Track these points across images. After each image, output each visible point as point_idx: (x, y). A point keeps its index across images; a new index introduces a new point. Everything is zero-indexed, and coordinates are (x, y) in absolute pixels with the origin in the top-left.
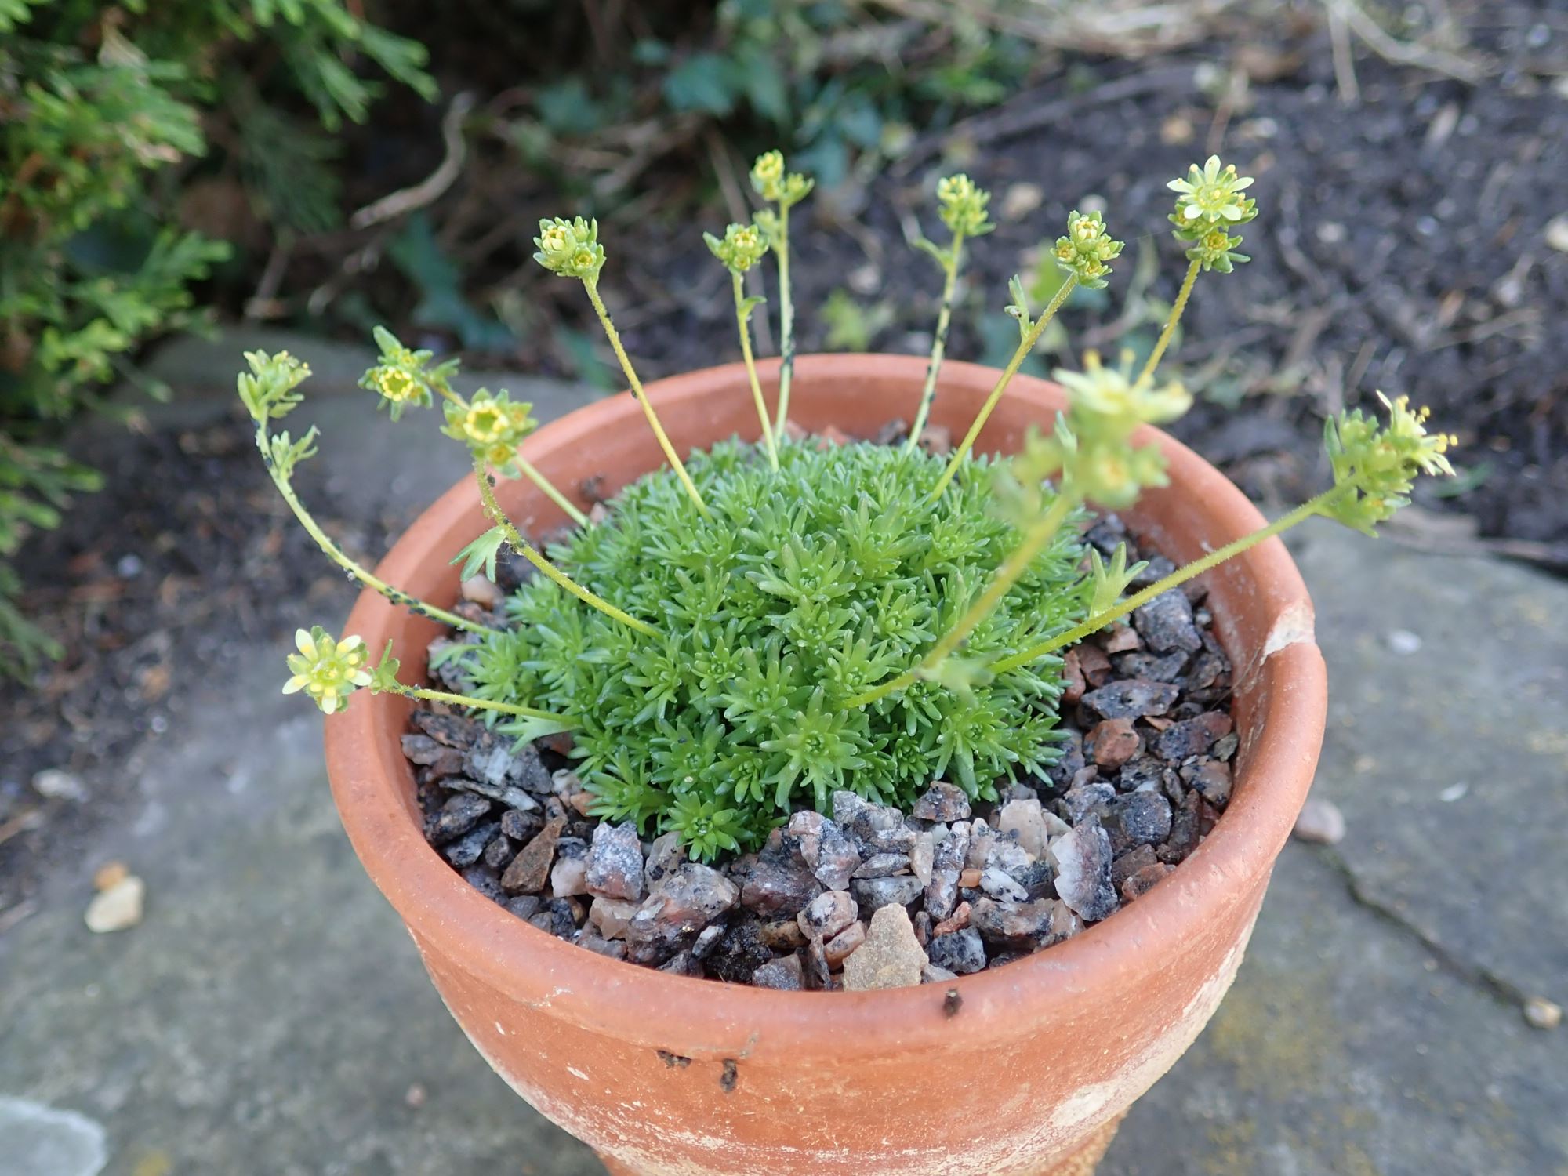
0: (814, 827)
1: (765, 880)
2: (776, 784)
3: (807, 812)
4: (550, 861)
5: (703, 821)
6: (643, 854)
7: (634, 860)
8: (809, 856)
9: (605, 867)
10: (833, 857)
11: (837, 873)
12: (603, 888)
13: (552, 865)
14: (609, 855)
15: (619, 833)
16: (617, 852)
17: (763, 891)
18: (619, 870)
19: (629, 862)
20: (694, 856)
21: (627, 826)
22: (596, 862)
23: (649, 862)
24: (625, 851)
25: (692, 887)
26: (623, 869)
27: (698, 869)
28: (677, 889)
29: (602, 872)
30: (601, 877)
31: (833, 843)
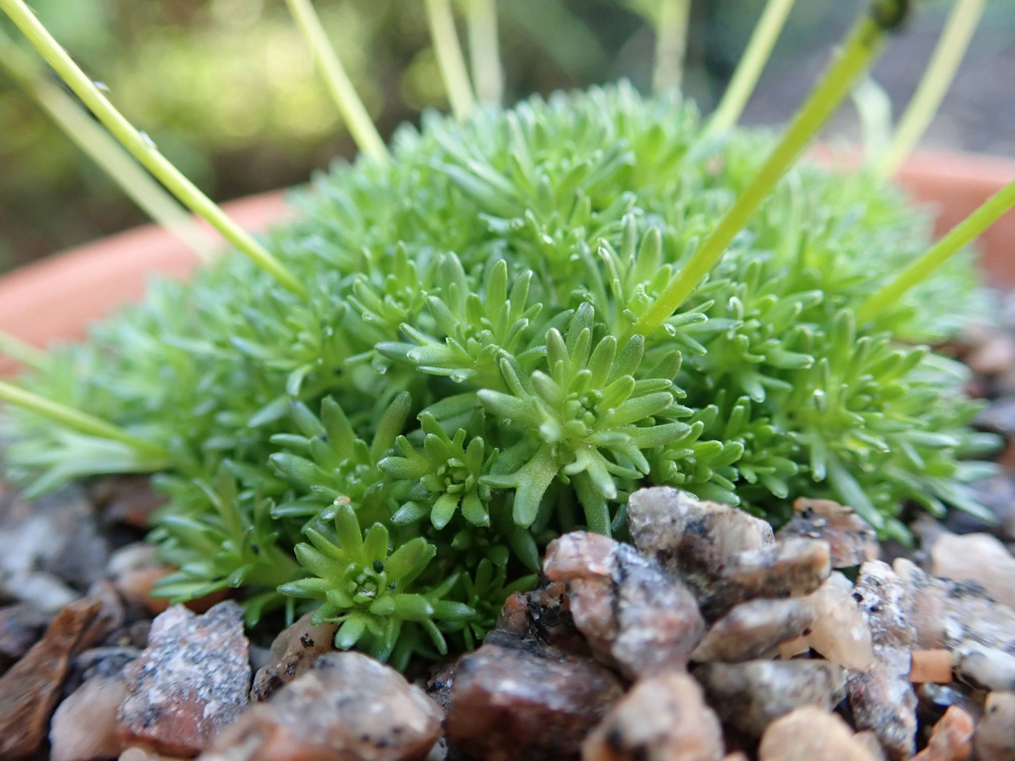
0: (598, 560)
1: (499, 673)
2: (513, 490)
3: (578, 534)
4: (54, 684)
5: (368, 571)
6: (251, 663)
7: (231, 675)
8: (593, 621)
9: (164, 689)
10: (647, 612)
11: (661, 645)
12: (153, 731)
13: (60, 696)
14: (178, 663)
15: (206, 623)
16: (194, 661)
17: (498, 699)
18: (193, 693)
19: (218, 678)
20: (346, 639)
21: (224, 610)
22: (147, 680)
23: (260, 676)
24: (212, 656)
25: (334, 697)
26: (204, 693)
27: (351, 661)
28: (298, 703)
29: (156, 697)
30: (152, 709)
31: (643, 586)
